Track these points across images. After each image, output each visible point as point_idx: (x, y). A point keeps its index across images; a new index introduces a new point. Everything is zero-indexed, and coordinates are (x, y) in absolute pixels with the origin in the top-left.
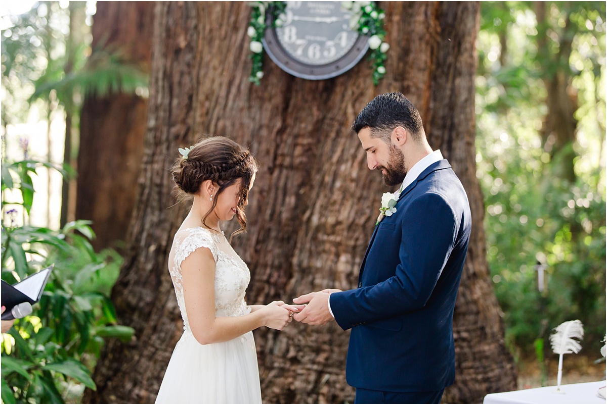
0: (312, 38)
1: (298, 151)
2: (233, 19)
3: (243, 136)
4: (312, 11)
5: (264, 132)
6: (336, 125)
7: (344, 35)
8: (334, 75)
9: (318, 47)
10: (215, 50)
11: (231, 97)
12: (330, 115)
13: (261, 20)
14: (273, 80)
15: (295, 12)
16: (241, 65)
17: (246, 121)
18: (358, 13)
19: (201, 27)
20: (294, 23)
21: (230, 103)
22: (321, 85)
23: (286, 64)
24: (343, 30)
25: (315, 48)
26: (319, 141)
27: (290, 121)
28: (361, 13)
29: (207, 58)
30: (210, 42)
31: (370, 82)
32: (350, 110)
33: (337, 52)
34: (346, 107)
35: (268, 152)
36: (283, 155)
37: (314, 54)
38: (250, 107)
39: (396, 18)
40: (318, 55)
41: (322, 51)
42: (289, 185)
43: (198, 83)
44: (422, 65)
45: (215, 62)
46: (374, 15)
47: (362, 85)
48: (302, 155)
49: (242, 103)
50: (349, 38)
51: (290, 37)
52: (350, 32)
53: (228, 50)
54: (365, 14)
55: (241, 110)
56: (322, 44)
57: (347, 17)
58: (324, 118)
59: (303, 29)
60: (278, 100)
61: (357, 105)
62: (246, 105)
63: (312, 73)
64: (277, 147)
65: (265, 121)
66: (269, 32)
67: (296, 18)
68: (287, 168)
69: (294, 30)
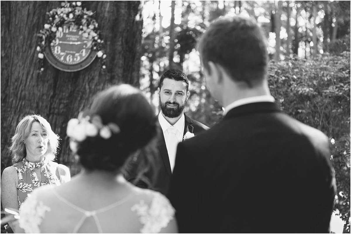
0: (68, 52)
1: (62, 106)
2: (29, 42)
3: (34, 99)
4: (68, 39)
5: (45, 97)
6: (81, 93)
7: (84, 50)
8: (79, 69)
9: (71, 56)
10: (20, 57)
11: (28, 80)
12: (77, 89)
13: (43, 43)
14: (49, 72)
15: (60, 39)
16: (33, 65)
17: (36, 92)
18: (91, 40)
19: (13, 46)
20: (59, 44)
21: (28, 83)
22: (72, 75)
23: (56, 64)
24: (84, 48)
25: (70, 56)
26: (72, 102)
27: (57, 92)
28: (93, 40)
29: (16, 61)
30: (18, 54)
31: (97, 73)
32: (87, 87)
33: (80, 59)
34: (85, 85)
35: (46, 107)
36: (54, 108)
37: (69, 60)
38: (38, 85)
39: (109, 43)
40: (71, 60)
41: (73, 58)
42: (57, 123)
43: (12, 73)
44: (121, 66)
45: (20, 63)
46: (99, 41)
47: (93, 75)
48: (64, 108)
49: (34, 83)
50: (86, 52)
51: (58, 52)
52: (87, 49)
53: (27, 58)
54: (94, 40)
55: (34, 86)
56: (73, 55)
57: (85, 42)
58: (74, 90)
59: (64, 48)
60: (51, 82)
61: (91, 84)
62: (36, 84)
63: (68, 69)
64: (51, 104)
65: (45, 92)
66: (47, 49)
67: (61, 42)
68: (56, 114)
69: (59, 48)
